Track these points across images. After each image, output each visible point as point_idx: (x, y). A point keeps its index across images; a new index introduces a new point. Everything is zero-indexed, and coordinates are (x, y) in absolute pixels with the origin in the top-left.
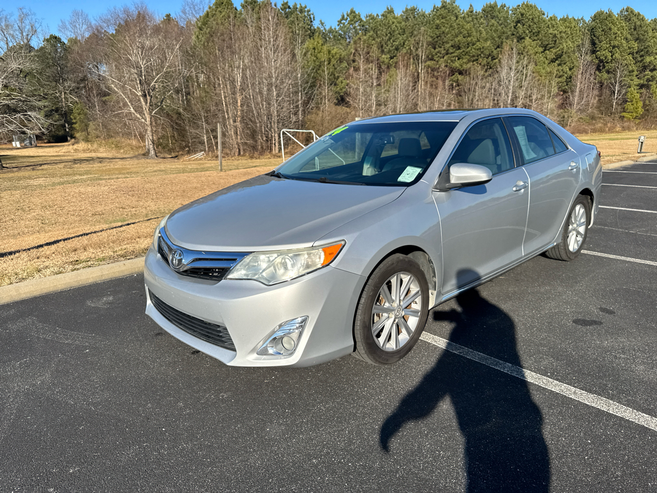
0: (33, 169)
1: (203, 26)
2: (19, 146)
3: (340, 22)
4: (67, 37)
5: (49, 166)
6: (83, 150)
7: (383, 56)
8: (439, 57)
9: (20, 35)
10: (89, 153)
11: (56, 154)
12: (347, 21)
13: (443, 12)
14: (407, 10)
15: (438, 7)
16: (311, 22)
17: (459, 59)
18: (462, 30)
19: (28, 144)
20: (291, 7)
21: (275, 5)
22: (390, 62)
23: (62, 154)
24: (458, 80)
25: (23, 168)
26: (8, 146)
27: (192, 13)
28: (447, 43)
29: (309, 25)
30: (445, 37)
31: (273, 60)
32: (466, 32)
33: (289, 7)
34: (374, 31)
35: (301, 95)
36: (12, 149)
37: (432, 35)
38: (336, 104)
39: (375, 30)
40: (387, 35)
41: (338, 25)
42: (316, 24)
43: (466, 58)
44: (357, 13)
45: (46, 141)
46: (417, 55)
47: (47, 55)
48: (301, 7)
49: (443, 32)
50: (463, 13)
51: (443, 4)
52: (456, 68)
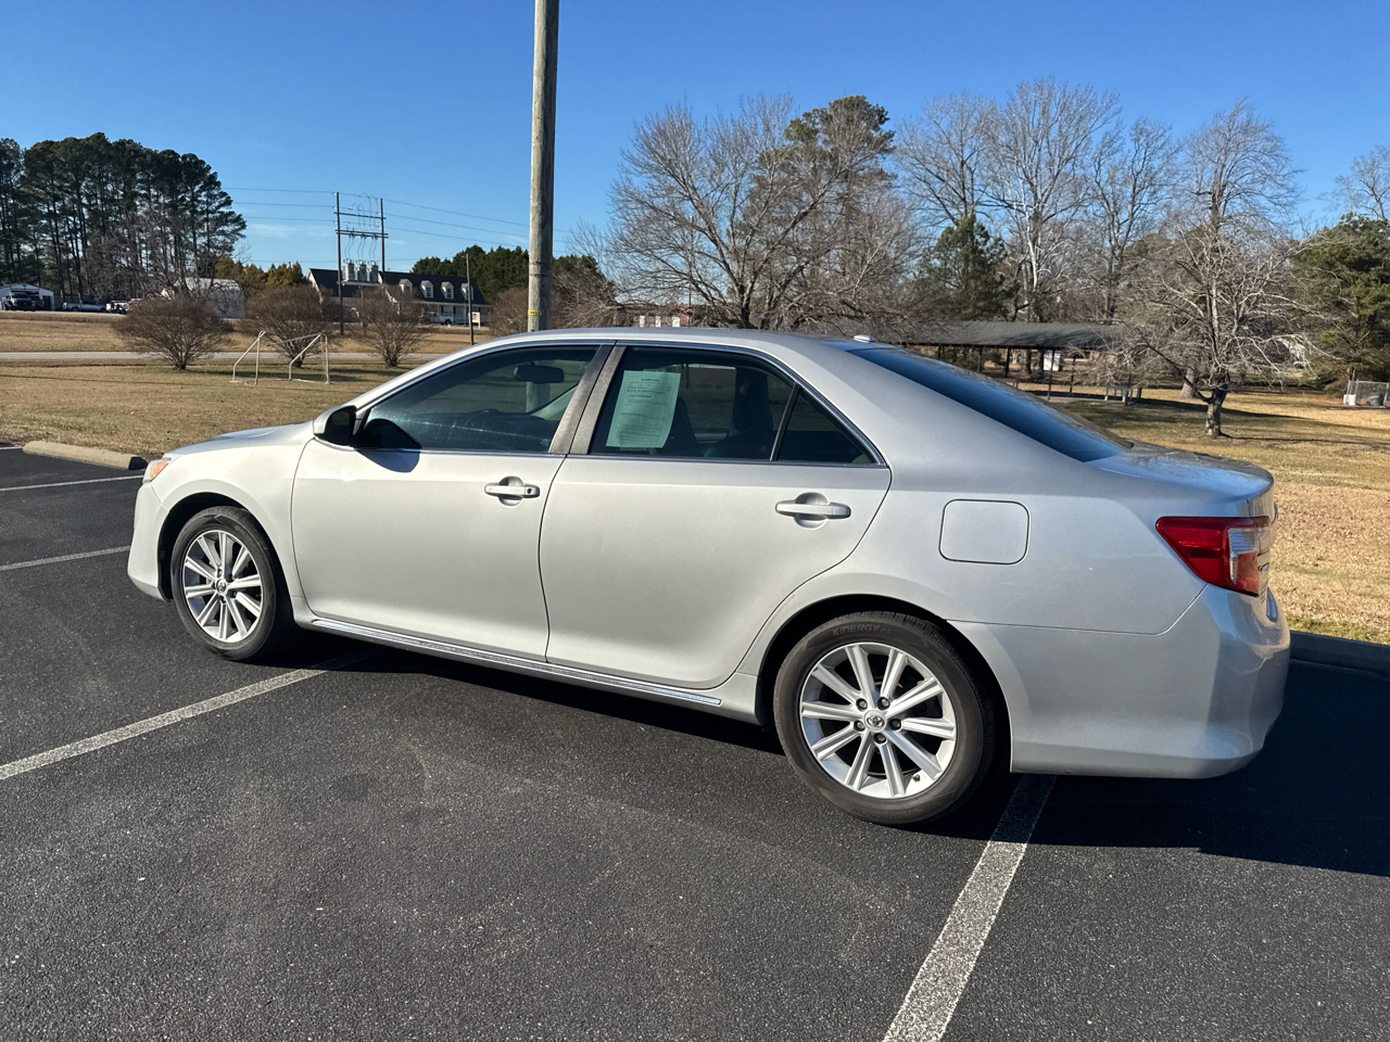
2: (1351, 404)
19: (1373, 402)
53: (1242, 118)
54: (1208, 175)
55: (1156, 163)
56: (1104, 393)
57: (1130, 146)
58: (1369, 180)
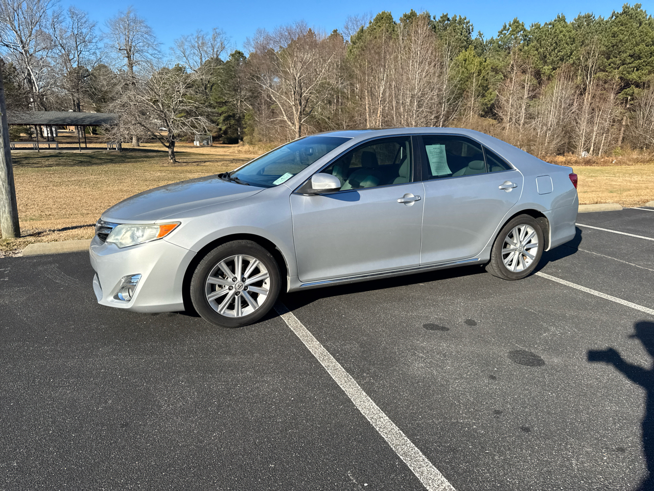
0: (198, 165)
1: (357, 41)
2: (198, 145)
3: (501, 32)
4: (250, 51)
5: (211, 163)
6: (245, 152)
7: (546, 67)
8: (612, 67)
9: (212, 51)
10: (249, 154)
11: (224, 153)
12: (509, 32)
13: (623, 18)
14: (579, 18)
15: (618, 13)
16: (470, 33)
17: (637, 70)
18: (645, 38)
19: (205, 144)
20: (451, 19)
21: (434, 19)
22: (552, 73)
23: (228, 154)
24: (633, 93)
25: (190, 163)
26: (191, 145)
27: (354, 28)
28: (624, 52)
29: (465, 37)
30: (622, 45)
31: (418, 73)
32: (650, 40)
33: (448, 20)
34: (537, 41)
35: (444, 106)
36: (192, 147)
37: (606, 43)
38: (482, 116)
39: (539, 40)
40: (552, 45)
41: (499, 36)
42: (474, 36)
43: (647, 69)
44: (521, 23)
45: (221, 142)
46: (586, 65)
47: (231, 68)
48: (461, 19)
49: (621, 41)
50: (649, 19)
51: (624, 10)
52: (633, 80)
53: (132, 15)
54: (123, 42)
55: (84, 31)
56: (107, 147)
57: (69, 20)
58: (182, 50)
